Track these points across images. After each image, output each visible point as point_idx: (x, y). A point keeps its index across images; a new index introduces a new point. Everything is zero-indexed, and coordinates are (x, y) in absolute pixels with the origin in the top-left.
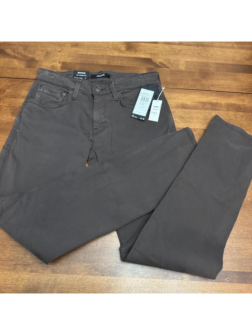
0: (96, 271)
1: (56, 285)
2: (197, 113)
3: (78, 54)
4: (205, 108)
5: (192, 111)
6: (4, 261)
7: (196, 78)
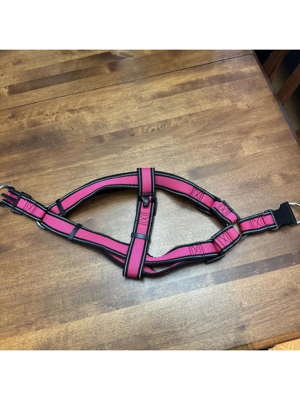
0: (109, 307)
1: (69, 335)
2: (177, 98)
3: (24, 71)
4: (186, 90)
5: (171, 98)
6: (3, 327)
7: (166, 59)
